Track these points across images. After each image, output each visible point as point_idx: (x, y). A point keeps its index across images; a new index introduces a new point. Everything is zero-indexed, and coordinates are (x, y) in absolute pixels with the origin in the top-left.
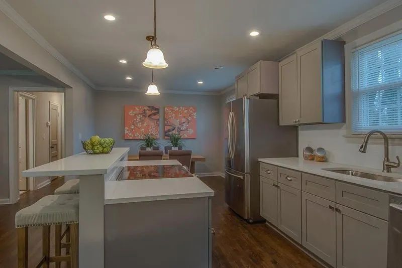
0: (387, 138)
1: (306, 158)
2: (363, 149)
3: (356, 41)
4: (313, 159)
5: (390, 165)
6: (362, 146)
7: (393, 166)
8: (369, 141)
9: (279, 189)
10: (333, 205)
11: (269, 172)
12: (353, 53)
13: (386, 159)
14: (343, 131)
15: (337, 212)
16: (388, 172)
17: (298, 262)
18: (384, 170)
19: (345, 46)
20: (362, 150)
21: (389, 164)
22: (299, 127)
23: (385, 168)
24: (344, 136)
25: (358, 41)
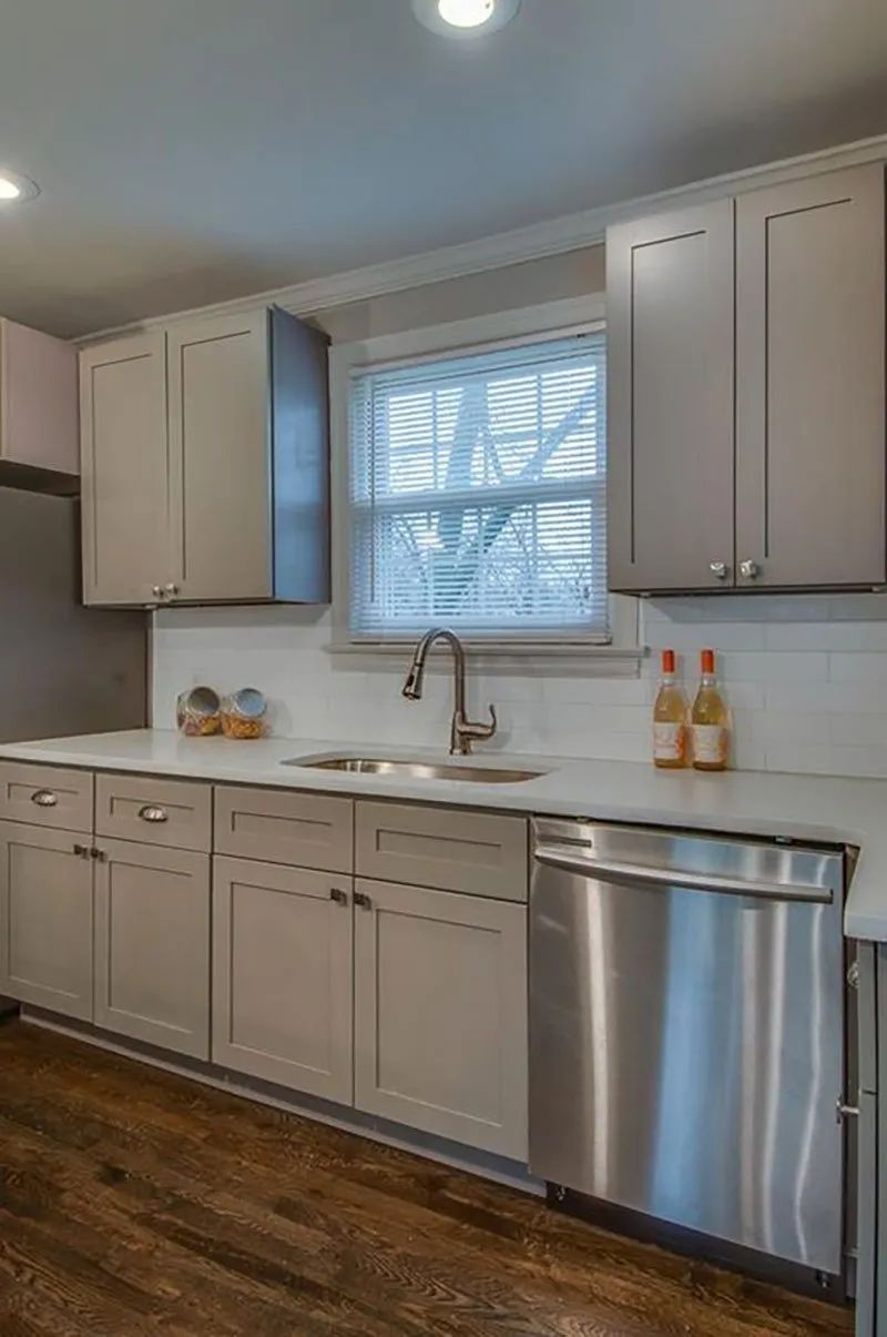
0: (462, 654)
1: (190, 729)
2: (413, 687)
3: (367, 342)
4: (218, 731)
5: (470, 733)
6: (411, 678)
7: (480, 736)
8: (426, 663)
9: (98, 865)
10: (345, 886)
11: (48, 799)
12: (355, 379)
13: (459, 714)
14: (322, 632)
15: (357, 907)
16: (465, 752)
17: (202, 1134)
18: (453, 747)
19: (330, 349)
20: (412, 690)
21: (468, 729)
22: (154, 613)
23: (458, 743)
24: (325, 648)
25: (375, 345)
